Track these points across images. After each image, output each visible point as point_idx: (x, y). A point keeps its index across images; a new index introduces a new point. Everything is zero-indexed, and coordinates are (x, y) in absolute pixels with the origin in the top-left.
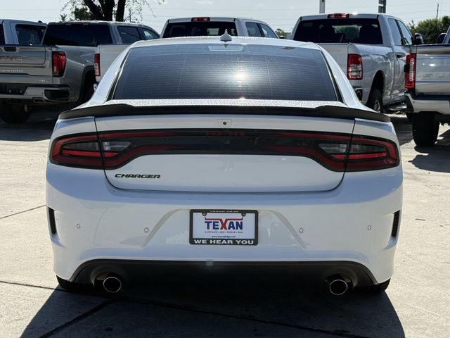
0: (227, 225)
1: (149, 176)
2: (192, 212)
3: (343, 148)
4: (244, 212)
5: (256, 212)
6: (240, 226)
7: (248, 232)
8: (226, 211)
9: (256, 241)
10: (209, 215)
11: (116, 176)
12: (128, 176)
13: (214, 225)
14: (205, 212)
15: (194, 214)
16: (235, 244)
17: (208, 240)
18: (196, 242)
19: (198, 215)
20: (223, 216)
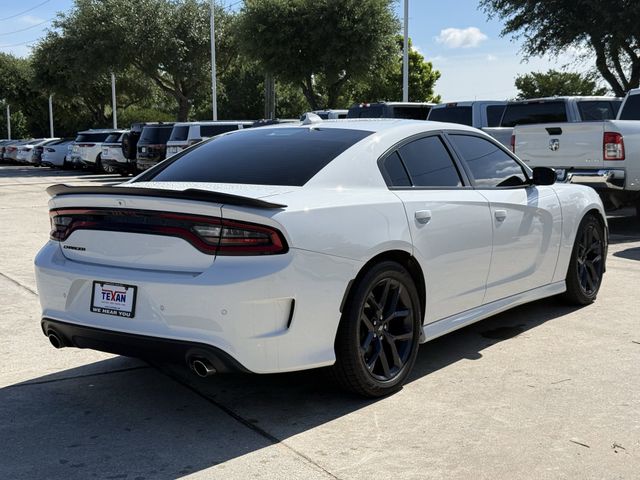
0: (116, 297)
1: (79, 249)
2: (95, 282)
3: (216, 231)
4: (127, 287)
5: (135, 288)
6: (124, 299)
7: (127, 306)
8: (115, 284)
9: (132, 315)
10: (106, 287)
11: (65, 247)
13: (108, 296)
14: (102, 284)
15: (97, 285)
16: (118, 315)
17: (102, 309)
18: (95, 310)
19: (98, 286)
20: (114, 289)
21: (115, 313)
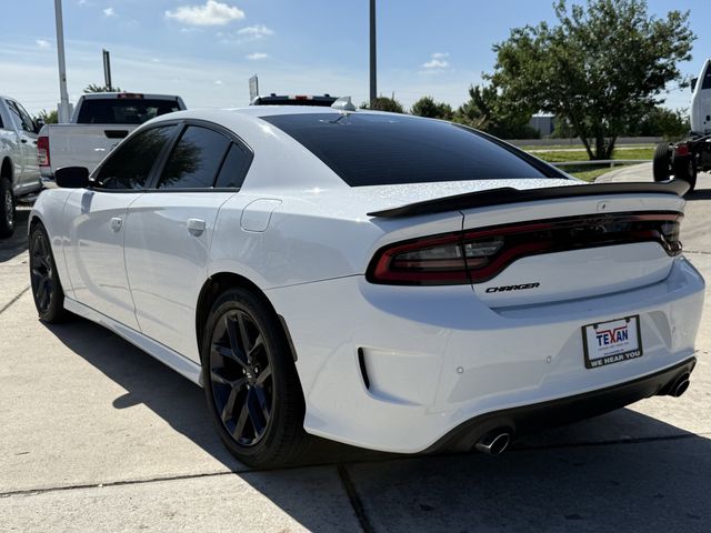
0: (616, 338)
1: (527, 286)
2: (584, 328)
4: (628, 319)
5: (637, 317)
6: (626, 335)
7: (631, 344)
8: (611, 321)
9: (641, 352)
10: (600, 328)
11: (488, 291)
12: (502, 289)
13: (605, 339)
14: (595, 326)
15: (587, 330)
16: (625, 358)
17: (603, 359)
18: (593, 364)
19: (590, 330)
20: (611, 327)
21: (621, 357)
